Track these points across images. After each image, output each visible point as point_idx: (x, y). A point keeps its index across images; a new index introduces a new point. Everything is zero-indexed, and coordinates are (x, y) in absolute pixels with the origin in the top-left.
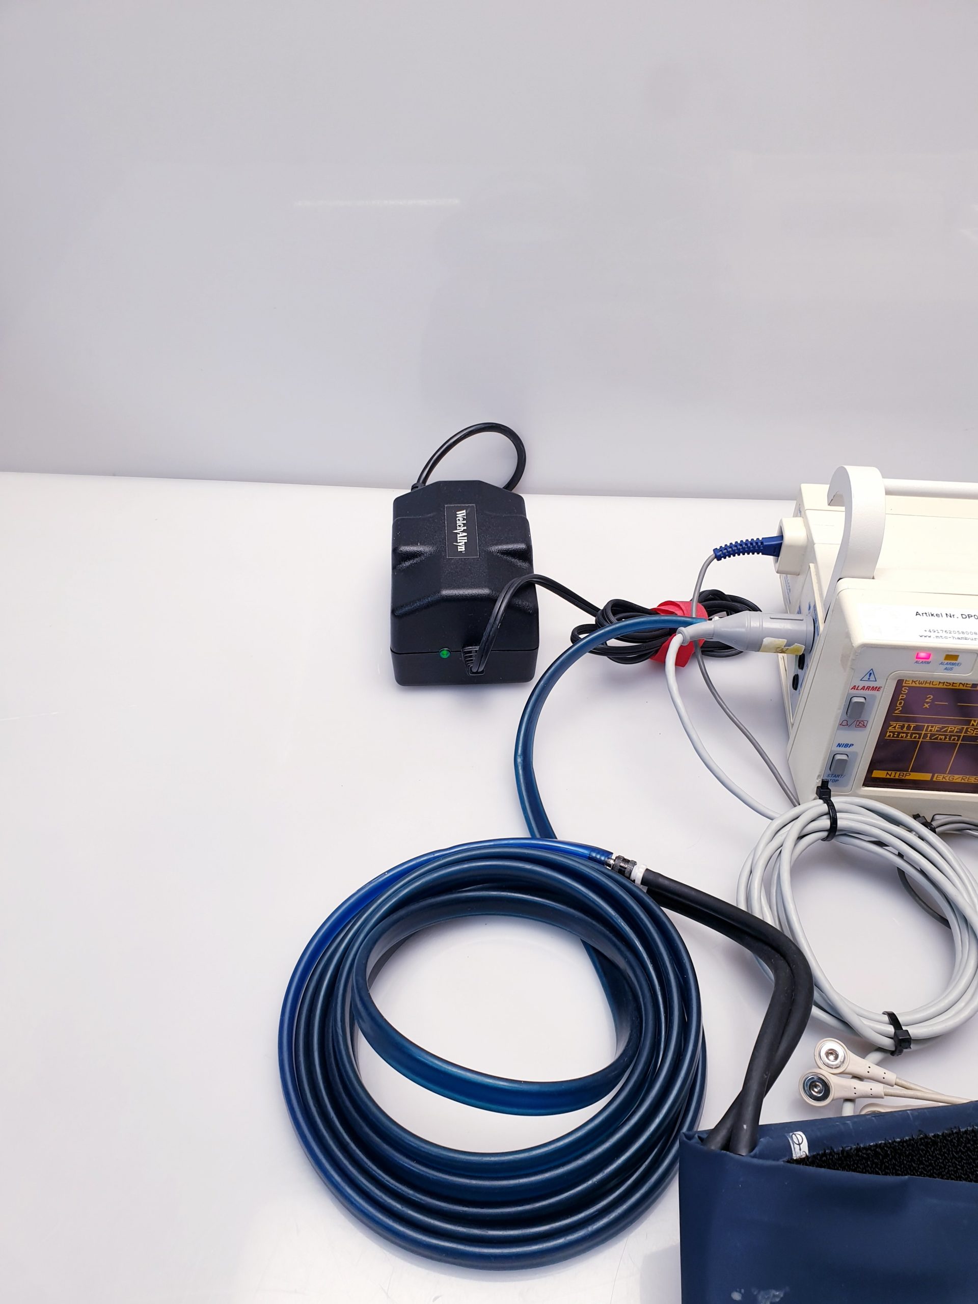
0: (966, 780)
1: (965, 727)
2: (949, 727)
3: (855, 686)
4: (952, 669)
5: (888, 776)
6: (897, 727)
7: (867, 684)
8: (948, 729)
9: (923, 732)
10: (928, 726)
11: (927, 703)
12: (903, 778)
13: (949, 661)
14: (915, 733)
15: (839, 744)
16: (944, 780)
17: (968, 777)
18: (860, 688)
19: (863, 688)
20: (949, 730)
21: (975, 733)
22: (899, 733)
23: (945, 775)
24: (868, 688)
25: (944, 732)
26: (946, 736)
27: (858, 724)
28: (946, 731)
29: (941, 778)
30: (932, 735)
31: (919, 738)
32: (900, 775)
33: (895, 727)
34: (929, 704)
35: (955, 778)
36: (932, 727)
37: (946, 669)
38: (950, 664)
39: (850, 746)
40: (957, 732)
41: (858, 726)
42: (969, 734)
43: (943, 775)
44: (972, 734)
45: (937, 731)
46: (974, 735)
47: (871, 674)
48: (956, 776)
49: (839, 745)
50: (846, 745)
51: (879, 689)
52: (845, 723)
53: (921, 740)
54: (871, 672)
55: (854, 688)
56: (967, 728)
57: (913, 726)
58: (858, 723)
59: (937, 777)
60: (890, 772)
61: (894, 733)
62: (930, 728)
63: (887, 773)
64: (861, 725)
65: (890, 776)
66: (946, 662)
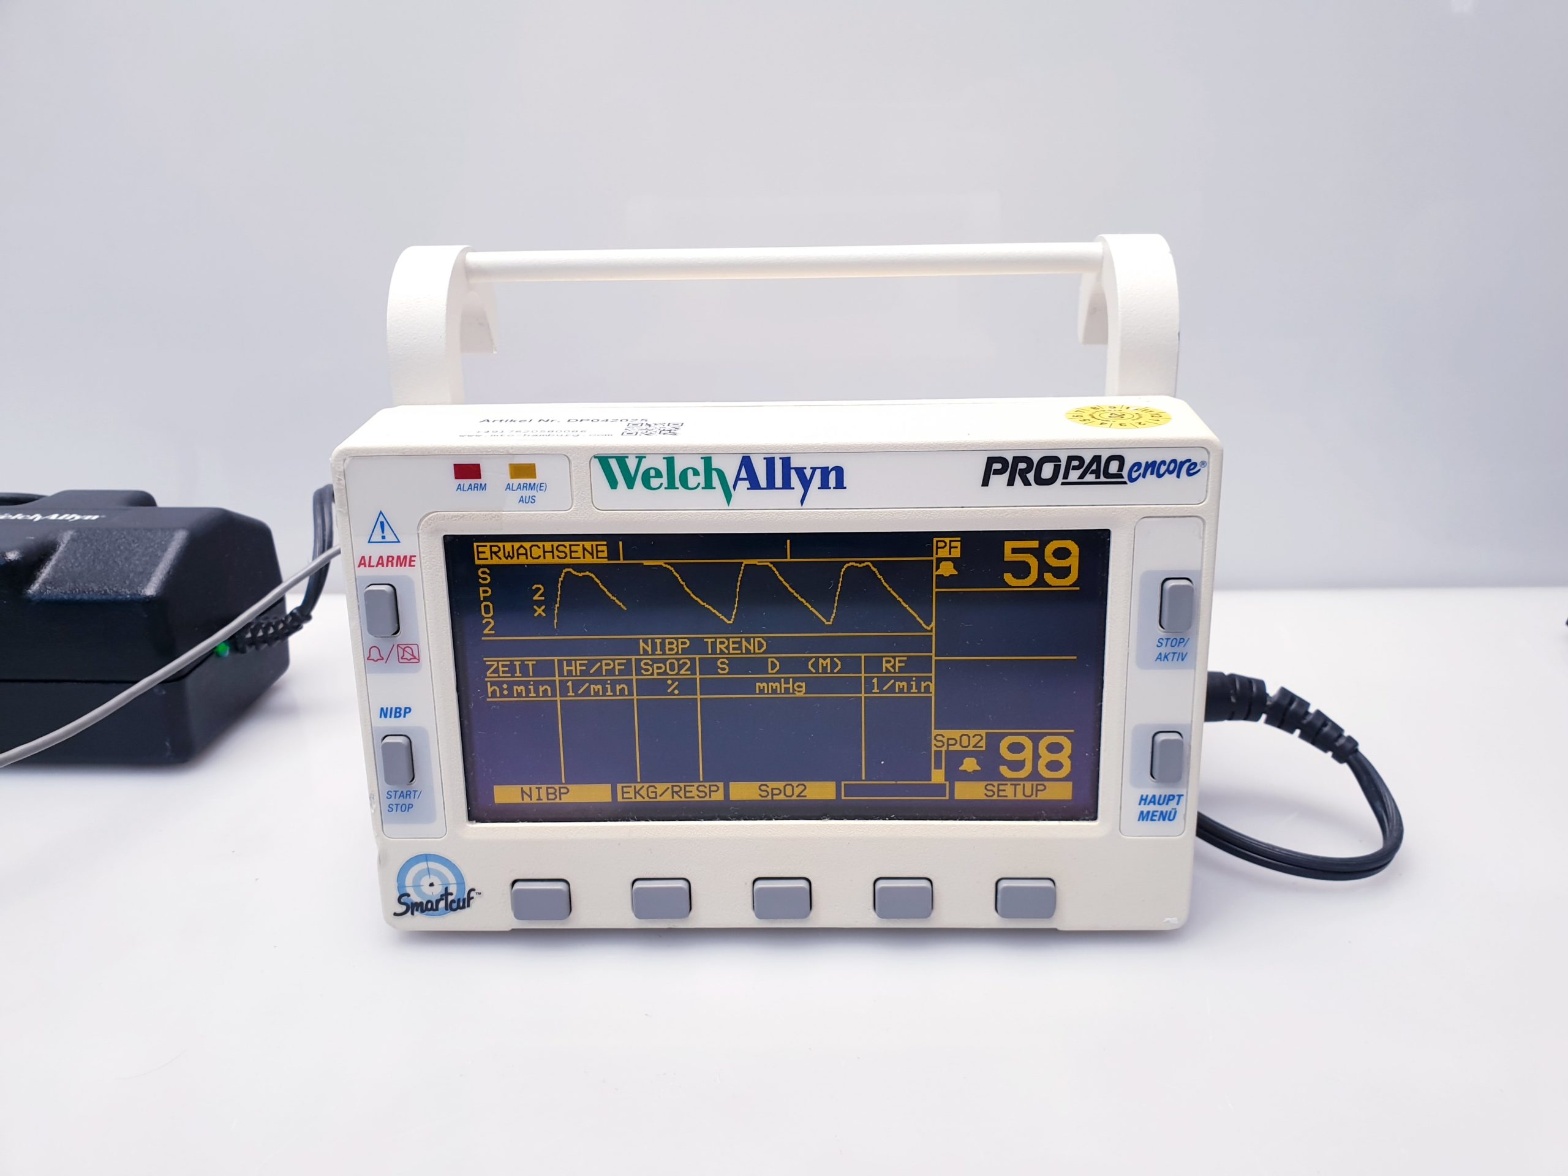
0: (682, 793)
1: (633, 658)
2: (600, 661)
3: (363, 558)
4: (533, 500)
5: (527, 800)
6: (501, 669)
7: (386, 550)
8: (601, 666)
9: (557, 678)
10: (560, 662)
11: (539, 603)
12: (557, 800)
13: (522, 481)
14: (543, 683)
15: (382, 709)
16: (639, 799)
17: (682, 785)
18: (374, 562)
19: (380, 562)
20: (604, 668)
21: (656, 671)
22: (511, 685)
23: (638, 786)
24: (390, 561)
25: (596, 674)
26: (603, 683)
27: (401, 654)
28: (599, 672)
29: (632, 795)
30: (577, 685)
31: (554, 695)
32: (548, 794)
33: (496, 671)
34: (543, 607)
35: (659, 793)
36: (569, 663)
37: (522, 500)
38: (525, 486)
39: (405, 713)
40: (621, 673)
41: (402, 659)
42: (646, 676)
43: (633, 785)
44: (652, 674)
45: (583, 673)
46: (655, 676)
47: (382, 523)
48: (661, 787)
49: (384, 713)
50: (400, 712)
51: (411, 561)
52: (375, 654)
53: (558, 698)
54: (381, 519)
55: (363, 562)
56: (638, 661)
57: (530, 663)
58: (401, 651)
59: (623, 793)
60: (526, 788)
61: (499, 684)
62: (566, 668)
63: (523, 792)
64: (409, 657)
65: (530, 796)
66: (516, 482)
